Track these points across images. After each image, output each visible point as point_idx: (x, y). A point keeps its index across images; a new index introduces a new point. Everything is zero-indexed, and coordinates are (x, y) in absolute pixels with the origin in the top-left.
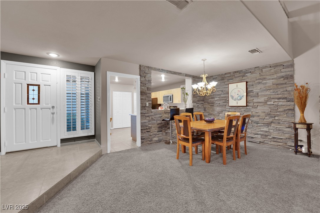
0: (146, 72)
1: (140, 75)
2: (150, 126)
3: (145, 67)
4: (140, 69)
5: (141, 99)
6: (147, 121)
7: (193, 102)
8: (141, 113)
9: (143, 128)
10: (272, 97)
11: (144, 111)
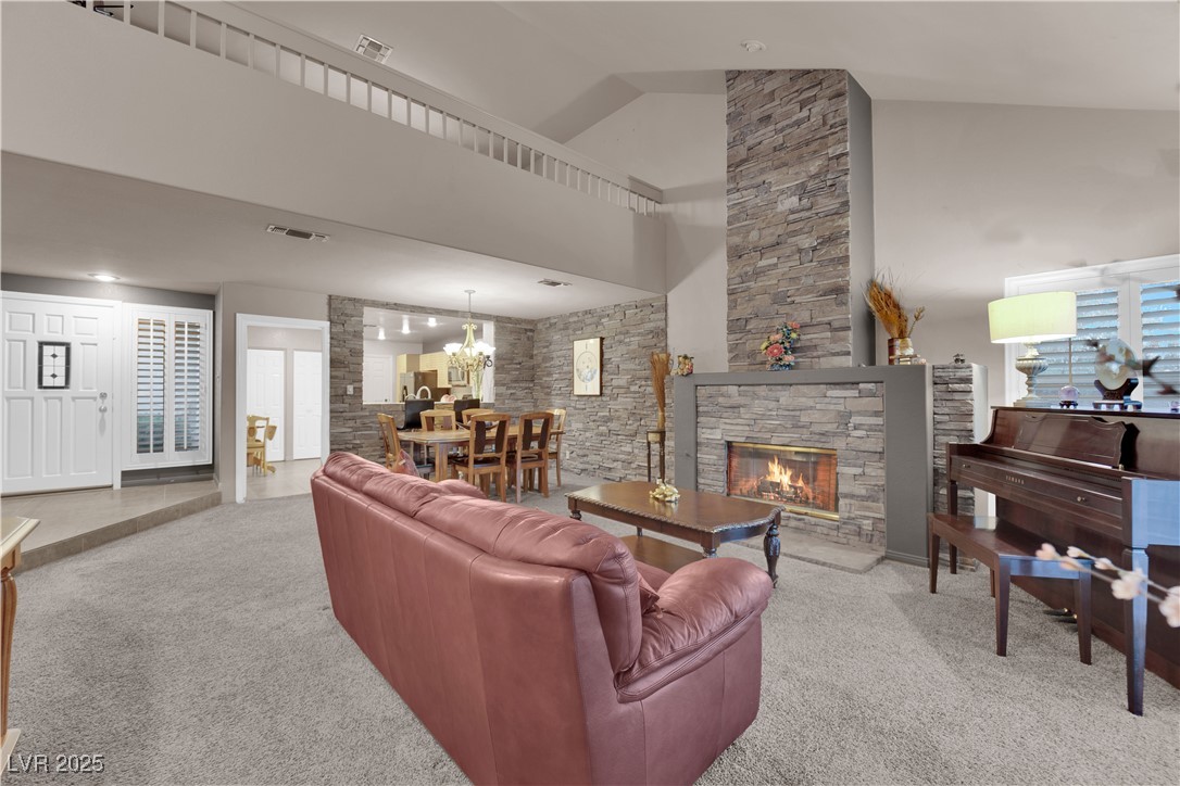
0: (348, 312)
1: (330, 320)
2: (358, 442)
3: (344, 299)
4: (330, 305)
5: (331, 377)
6: (350, 430)
8: (331, 411)
9: (335, 447)
10: (639, 374)
11: (339, 406)
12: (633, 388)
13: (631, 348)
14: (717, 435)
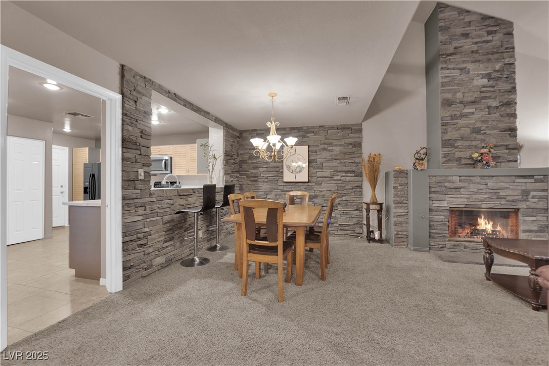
0: (139, 88)
1: (122, 94)
2: (147, 230)
3: (136, 74)
4: (122, 76)
5: (123, 159)
6: (140, 218)
7: (226, 173)
8: (124, 198)
9: (128, 239)
10: (339, 169)
11: (132, 192)
12: (335, 178)
13: (334, 153)
14: (445, 204)
